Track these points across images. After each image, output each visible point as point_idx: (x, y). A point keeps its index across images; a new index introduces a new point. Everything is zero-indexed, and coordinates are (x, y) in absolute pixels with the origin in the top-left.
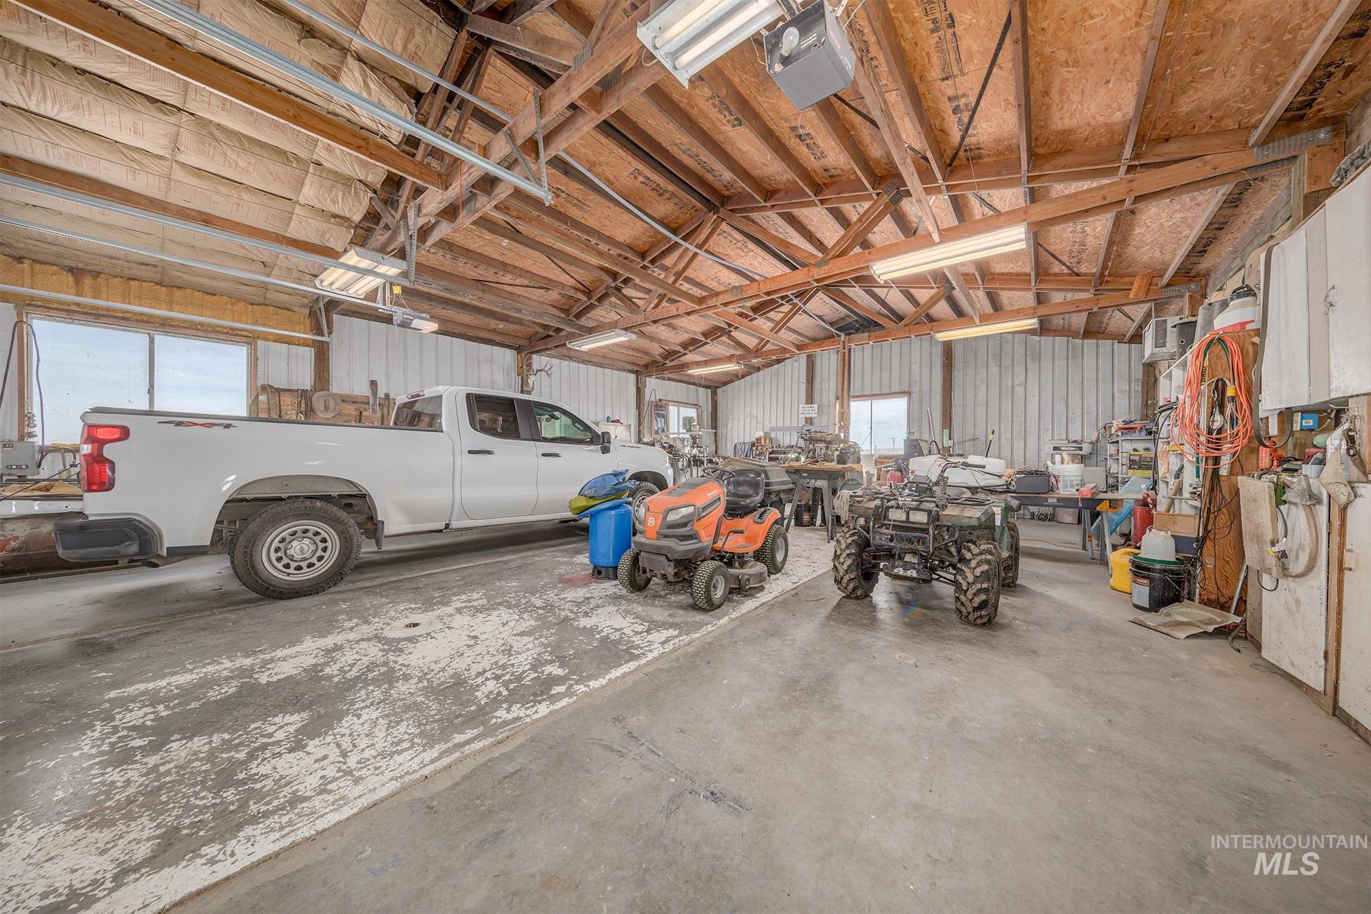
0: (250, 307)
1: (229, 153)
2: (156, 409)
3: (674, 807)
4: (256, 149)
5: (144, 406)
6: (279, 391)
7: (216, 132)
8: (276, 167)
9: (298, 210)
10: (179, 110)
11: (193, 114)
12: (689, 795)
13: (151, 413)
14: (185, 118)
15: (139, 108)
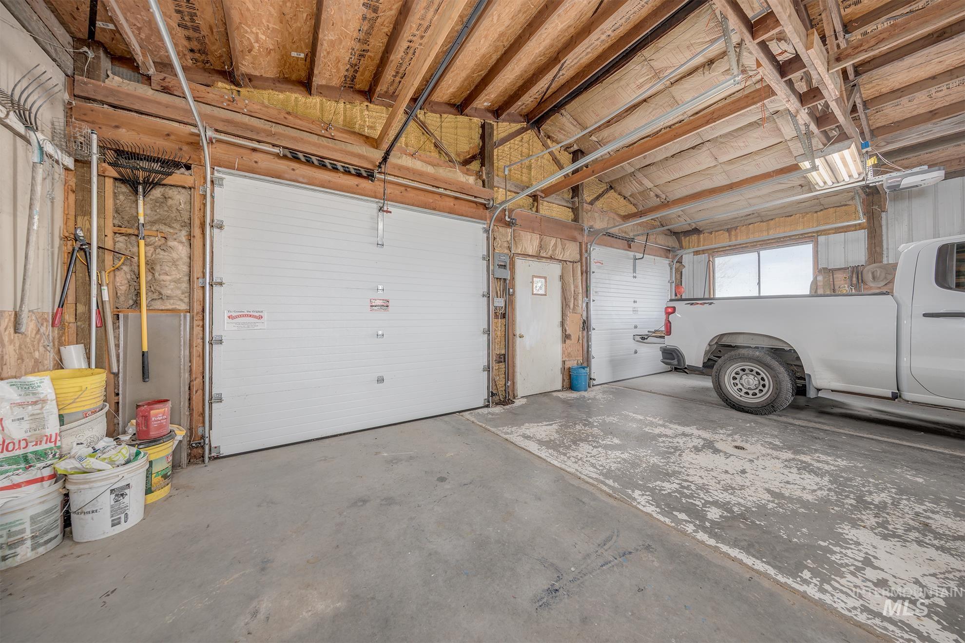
0: (815, 215)
1: (732, 144)
2: (761, 295)
3: (546, 565)
4: (740, 133)
5: (755, 293)
6: (833, 271)
7: (721, 140)
8: (756, 133)
9: (790, 144)
10: (703, 143)
11: (709, 141)
12: (556, 576)
13: (760, 297)
14: (707, 144)
15: (692, 154)
